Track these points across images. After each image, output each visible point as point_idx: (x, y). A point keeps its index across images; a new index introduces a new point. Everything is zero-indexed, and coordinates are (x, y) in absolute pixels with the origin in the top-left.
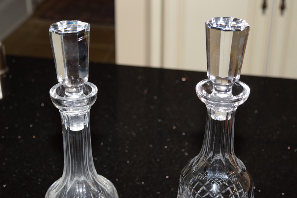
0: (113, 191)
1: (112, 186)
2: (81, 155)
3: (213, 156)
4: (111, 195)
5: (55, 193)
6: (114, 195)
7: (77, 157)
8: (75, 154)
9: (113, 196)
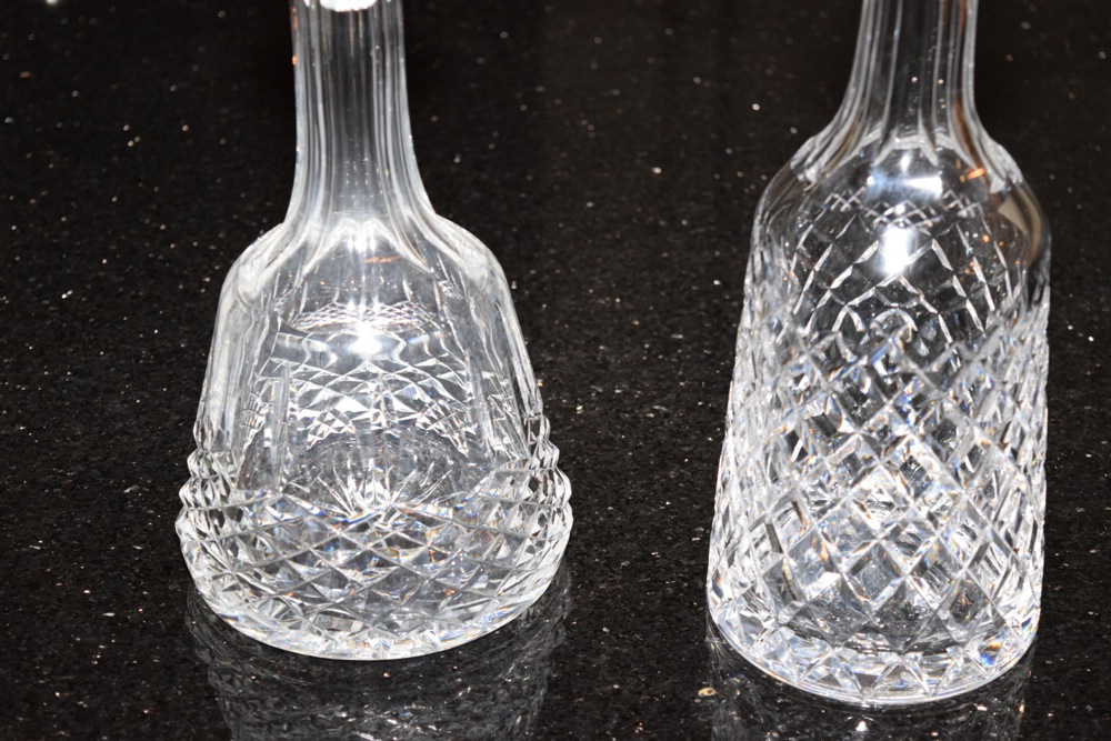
0: (492, 273)
1: (486, 255)
2: (364, 111)
3: (886, 137)
4: (483, 287)
5: (261, 271)
6: (495, 287)
7: (347, 119)
8: (342, 108)
9: (488, 291)
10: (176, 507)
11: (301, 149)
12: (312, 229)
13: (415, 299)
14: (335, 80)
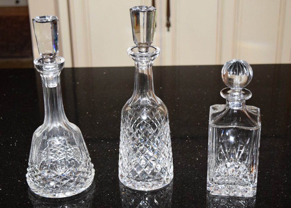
10: (26, 172)
11: (45, 110)
12: (49, 125)
13: (65, 135)
14: (51, 101)
